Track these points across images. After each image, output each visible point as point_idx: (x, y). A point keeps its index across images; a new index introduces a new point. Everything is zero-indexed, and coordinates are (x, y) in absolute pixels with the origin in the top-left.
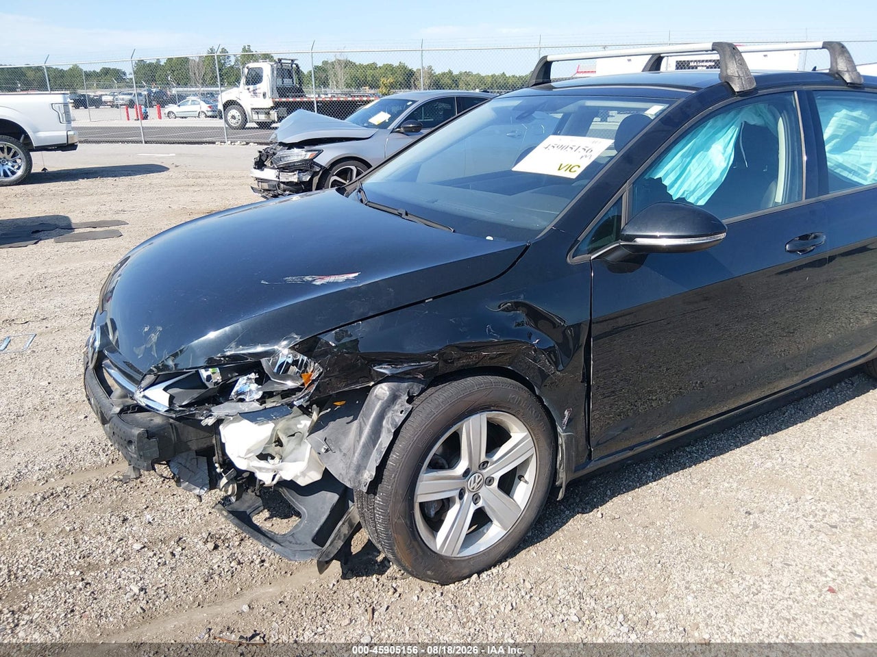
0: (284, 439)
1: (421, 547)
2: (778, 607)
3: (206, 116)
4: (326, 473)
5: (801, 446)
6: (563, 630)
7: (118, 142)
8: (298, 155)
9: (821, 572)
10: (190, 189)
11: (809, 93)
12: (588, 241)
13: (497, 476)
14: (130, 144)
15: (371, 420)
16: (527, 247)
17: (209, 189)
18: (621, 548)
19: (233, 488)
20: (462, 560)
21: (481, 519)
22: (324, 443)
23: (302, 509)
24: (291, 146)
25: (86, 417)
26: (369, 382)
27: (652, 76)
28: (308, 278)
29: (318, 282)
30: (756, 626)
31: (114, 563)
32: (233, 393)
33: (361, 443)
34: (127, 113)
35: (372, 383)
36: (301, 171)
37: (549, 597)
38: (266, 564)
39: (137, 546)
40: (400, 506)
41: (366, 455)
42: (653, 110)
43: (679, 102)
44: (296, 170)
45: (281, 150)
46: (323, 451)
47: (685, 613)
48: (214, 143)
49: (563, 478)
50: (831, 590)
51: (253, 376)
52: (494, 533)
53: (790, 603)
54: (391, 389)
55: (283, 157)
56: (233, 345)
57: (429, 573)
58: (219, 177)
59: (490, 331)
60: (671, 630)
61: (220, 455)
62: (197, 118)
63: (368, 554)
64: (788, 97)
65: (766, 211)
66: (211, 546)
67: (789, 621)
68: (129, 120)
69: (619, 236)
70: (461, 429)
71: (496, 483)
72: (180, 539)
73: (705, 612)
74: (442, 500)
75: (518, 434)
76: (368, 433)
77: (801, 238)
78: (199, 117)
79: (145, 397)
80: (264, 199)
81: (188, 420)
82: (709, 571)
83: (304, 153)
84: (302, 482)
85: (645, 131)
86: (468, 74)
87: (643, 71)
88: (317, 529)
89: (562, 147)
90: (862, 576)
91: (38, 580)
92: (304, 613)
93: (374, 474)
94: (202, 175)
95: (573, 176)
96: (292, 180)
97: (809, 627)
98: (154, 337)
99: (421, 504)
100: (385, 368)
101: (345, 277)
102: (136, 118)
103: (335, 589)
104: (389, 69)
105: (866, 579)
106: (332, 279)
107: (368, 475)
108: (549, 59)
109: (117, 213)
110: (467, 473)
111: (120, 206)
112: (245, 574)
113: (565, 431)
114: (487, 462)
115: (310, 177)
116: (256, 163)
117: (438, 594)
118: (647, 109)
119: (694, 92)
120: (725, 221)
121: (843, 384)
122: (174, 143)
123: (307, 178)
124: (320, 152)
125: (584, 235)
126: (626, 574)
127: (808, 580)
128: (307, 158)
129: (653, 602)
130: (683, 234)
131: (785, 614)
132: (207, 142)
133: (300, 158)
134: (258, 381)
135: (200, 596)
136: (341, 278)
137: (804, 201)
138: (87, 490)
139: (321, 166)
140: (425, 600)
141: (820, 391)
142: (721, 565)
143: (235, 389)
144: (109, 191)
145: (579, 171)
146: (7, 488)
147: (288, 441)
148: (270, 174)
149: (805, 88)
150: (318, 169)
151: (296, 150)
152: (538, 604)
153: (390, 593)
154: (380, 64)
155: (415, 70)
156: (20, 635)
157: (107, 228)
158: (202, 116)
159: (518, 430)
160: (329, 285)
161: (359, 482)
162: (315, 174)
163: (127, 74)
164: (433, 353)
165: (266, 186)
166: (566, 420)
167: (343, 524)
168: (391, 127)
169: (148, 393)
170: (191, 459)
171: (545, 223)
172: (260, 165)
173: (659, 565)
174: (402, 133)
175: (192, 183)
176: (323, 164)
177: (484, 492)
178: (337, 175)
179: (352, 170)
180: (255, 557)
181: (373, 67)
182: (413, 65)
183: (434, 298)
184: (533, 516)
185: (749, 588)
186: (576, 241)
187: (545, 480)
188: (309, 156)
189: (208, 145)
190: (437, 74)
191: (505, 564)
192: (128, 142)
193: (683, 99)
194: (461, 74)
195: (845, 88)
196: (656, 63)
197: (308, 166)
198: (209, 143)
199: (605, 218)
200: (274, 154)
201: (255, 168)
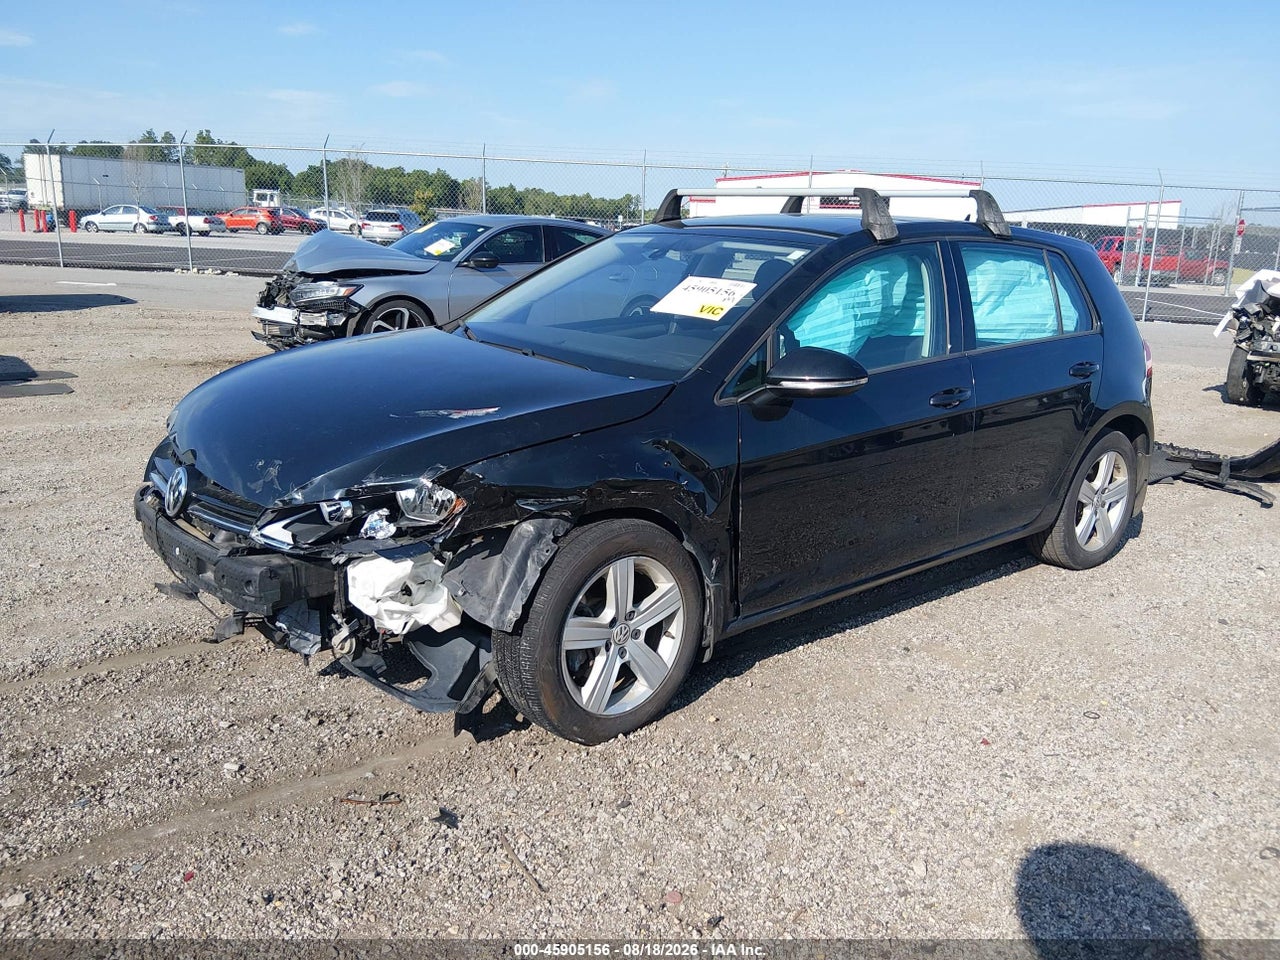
0: (413, 587)
1: (568, 700)
2: (932, 756)
3: (146, 231)
4: (465, 617)
5: (961, 623)
6: (717, 778)
7: (21, 263)
8: (328, 290)
9: (976, 729)
10: (153, 332)
11: (954, 244)
12: (734, 384)
13: (644, 629)
14: (42, 267)
15: (516, 559)
16: (674, 387)
17: (181, 333)
18: (773, 712)
19: (351, 645)
20: (608, 719)
21: (627, 676)
22: (460, 585)
23: (431, 667)
24: (318, 278)
25: (107, 601)
26: (513, 519)
27: (790, 219)
28: (442, 412)
29: (455, 416)
30: (910, 771)
31: (200, 741)
32: (362, 531)
33: (506, 582)
34: (23, 220)
35: (517, 521)
36: (331, 311)
37: (700, 752)
38: (385, 735)
39: (224, 724)
40: (549, 652)
41: (510, 594)
42: (796, 254)
43: (821, 248)
44: (324, 311)
45: (302, 282)
46: (460, 593)
47: (840, 762)
48: (172, 270)
49: (710, 638)
50: (985, 742)
51: (385, 512)
52: (640, 691)
53: (945, 753)
54: (537, 529)
55: (306, 293)
56: (372, 475)
57: (575, 728)
58: (192, 318)
59: (639, 468)
60: (826, 776)
61: (343, 603)
62: (132, 234)
63: (499, 725)
64: (930, 247)
65: (914, 363)
66: (314, 721)
67: (943, 767)
68: (24, 230)
69: (765, 380)
70: (606, 574)
71: (642, 637)
72: (275, 716)
73: (859, 761)
74: (586, 650)
75: (664, 583)
76: (513, 572)
77: (946, 392)
78: (134, 231)
79: (262, 535)
80: (272, 351)
81: (314, 558)
82: (863, 728)
83: (336, 288)
84: (439, 627)
85: (786, 277)
86: (537, 192)
87: (782, 212)
88: (451, 685)
89: (703, 289)
90: (1016, 732)
91: (110, 759)
92: (438, 776)
93: (520, 613)
94: (165, 314)
95: (717, 318)
96: (320, 323)
97: (963, 771)
98: (273, 471)
99: (567, 651)
100: (531, 505)
101: (484, 411)
102: (35, 229)
103: (468, 755)
104: (423, 178)
105: (1020, 733)
106: (470, 413)
107: (513, 615)
108: (679, 193)
109: (55, 361)
110: (613, 622)
111: (57, 353)
112: (362, 744)
113: (713, 582)
114: (634, 612)
115: (344, 319)
116: (262, 300)
117: (584, 754)
118: (788, 254)
119: (836, 238)
120: (870, 371)
121: (1009, 565)
122: (109, 268)
123: (339, 320)
124: (359, 287)
125: (729, 377)
126: (779, 732)
127: (963, 735)
128: (341, 294)
129: (807, 754)
130: (827, 378)
131: (939, 761)
132: (160, 269)
133: (331, 294)
134: (390, 519)
135: (315, 765)
136: (482, 412)
137: (948, 355)
138: (139, 674)
139: (360, 306)
140: (571, 759)
141: (984, 572)
142: (875, 722)
143: (366, 526)
144: (31, 331)
145: (722, 314)
146: (31, 674)
147: (419, 589)
148: (283, 315)
149: (947, 238)
150: (356, 309)
151: (325, 284)
152: (690, 759)
153: (531, 756)
154: (409, 170)
155: (460, 181)
156: (110, 805)
157: (47, 382)
158: (140, 230)
159: (665, 580)
160: (467, 418)
161: (503, 622)
162: (351, 316)
163: (12, 161)
164: (582, 489)
165: (276, 330)
166: (714, 569)
167: (479, 681)
168: (456, 260)
169: (267, 531)
170: (303, 613)
171: (690, 365)
172: (268, 301)
173: (812, 725)
174: (472, 268)
175: (154, 325)
176: (364, 304)
177: (630, 645)
178: (382, 319)
179: (402, 314)
180: (370, 729)
181: (398, 172)
182: (458, 174)
183: (582, 433)
184: (681, 676)
185: (904, 741)
186: (724, 382)
187: (693, 637)
188: (343, 291)
189: (161, 273)
190: (493, 188)
191: (653, 727)
192: (37, 264)
193: (825, 245)
194: (527, 190)
195: (993, 239)
196: (795, 204)
197: (343, 305)
198: (164, 269)
199: (747, 366)
200: (293, 288)
201: (260, 306)
